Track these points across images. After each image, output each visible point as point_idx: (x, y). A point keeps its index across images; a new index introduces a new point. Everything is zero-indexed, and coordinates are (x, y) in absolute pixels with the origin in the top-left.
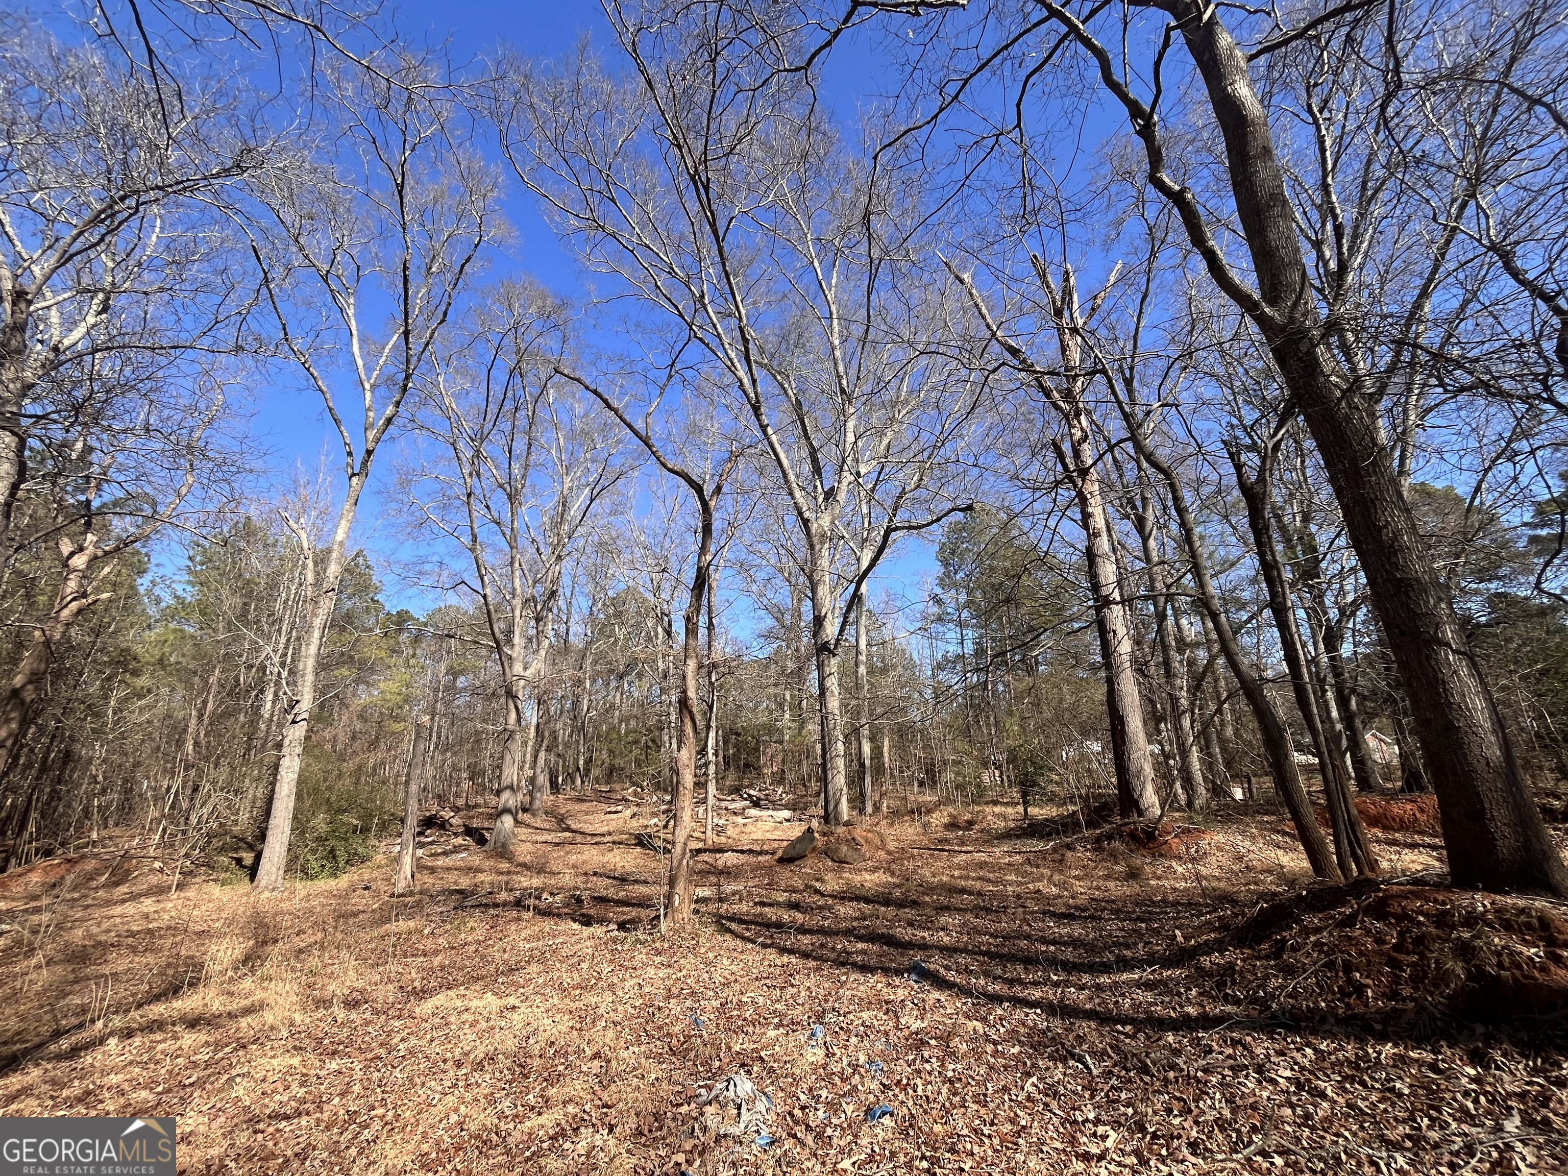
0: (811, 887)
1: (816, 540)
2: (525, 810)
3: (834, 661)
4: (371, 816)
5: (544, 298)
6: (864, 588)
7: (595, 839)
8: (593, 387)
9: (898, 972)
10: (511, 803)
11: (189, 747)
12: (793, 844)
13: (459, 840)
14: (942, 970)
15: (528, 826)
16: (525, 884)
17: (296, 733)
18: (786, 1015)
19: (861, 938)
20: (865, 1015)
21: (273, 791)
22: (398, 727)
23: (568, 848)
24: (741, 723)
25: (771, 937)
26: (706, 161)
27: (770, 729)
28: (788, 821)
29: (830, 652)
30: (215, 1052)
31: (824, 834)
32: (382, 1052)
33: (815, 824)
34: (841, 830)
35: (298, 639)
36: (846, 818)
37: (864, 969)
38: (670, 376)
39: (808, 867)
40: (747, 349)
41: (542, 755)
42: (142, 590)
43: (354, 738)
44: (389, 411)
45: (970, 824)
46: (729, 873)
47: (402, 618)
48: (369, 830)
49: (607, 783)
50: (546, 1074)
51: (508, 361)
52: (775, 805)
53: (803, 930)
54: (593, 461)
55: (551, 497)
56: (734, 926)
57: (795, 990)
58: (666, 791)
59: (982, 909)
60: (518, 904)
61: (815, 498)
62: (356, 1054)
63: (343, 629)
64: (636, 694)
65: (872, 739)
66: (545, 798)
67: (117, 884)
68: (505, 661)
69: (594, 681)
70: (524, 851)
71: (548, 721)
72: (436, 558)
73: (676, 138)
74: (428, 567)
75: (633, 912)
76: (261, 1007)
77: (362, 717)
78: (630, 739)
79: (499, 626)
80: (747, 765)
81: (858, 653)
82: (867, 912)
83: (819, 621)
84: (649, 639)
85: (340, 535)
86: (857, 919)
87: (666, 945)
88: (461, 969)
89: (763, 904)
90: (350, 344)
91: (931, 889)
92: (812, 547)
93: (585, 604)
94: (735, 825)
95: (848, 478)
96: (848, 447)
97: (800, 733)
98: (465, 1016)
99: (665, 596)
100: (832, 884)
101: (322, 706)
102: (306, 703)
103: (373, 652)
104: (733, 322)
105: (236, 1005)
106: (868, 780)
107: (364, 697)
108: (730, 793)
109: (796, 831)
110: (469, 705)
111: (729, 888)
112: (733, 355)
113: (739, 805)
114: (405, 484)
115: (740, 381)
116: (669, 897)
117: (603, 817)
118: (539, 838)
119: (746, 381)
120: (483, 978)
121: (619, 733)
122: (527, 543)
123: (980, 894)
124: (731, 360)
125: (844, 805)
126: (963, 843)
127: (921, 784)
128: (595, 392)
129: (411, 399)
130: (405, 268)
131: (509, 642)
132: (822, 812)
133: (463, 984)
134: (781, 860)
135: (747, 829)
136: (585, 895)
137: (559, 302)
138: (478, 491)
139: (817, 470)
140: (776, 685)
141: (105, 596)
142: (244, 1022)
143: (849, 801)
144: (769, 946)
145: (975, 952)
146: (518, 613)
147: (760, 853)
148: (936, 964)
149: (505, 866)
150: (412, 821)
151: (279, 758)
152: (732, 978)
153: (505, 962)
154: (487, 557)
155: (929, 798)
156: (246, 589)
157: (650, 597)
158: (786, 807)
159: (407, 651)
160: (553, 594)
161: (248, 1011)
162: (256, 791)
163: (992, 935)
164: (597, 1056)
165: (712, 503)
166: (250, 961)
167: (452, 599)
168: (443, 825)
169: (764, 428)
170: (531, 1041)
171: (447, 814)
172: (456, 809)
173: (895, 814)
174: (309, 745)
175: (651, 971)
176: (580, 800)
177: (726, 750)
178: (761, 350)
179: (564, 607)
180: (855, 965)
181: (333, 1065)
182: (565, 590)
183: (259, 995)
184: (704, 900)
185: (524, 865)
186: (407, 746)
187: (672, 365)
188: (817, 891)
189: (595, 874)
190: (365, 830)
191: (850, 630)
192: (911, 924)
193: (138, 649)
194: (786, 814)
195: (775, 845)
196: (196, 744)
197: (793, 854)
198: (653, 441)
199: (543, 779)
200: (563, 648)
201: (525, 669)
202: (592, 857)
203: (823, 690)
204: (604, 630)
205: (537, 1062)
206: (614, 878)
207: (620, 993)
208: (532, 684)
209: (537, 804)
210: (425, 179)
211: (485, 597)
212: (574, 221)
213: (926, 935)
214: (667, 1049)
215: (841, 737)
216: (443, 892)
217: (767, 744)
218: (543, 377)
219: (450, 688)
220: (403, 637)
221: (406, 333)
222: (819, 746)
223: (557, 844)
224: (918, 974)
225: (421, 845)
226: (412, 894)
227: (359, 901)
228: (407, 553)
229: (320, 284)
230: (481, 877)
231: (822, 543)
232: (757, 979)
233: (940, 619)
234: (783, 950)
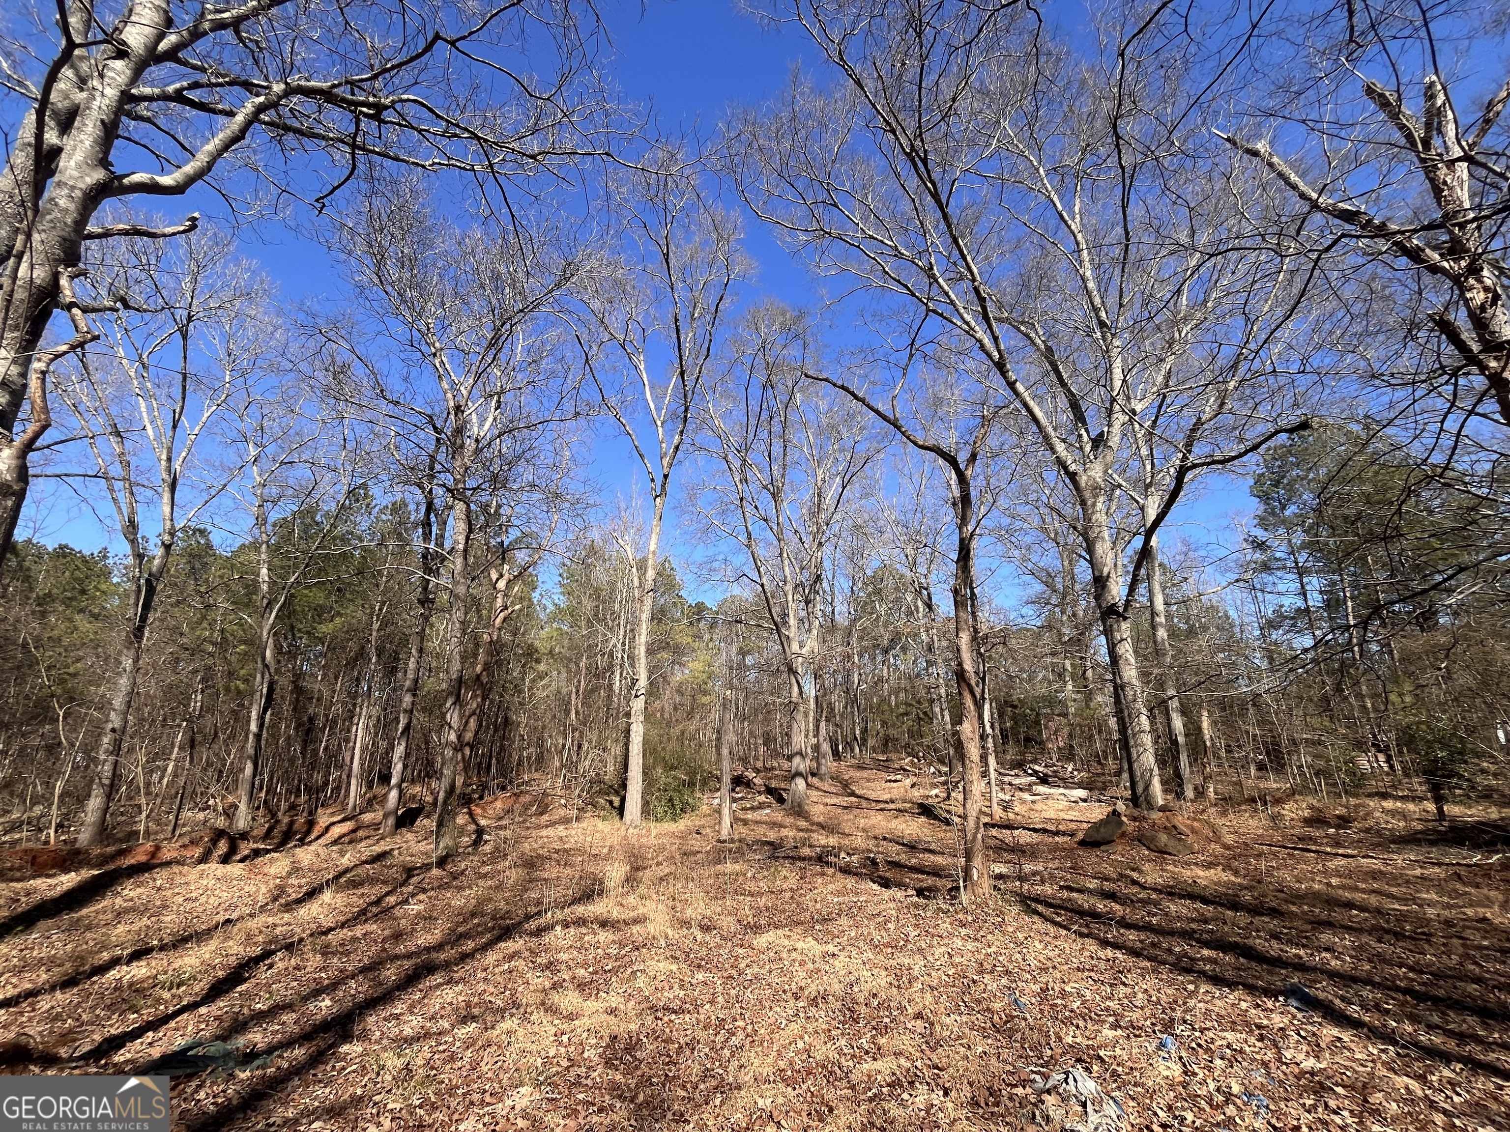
0: (1127, 876)
1: (1087, 494)
2: (813, 775)
3: (1125, 625)
4: (695, 774)
5: (783, 314)
6: (1154, 542)
7: (882, 806)
8: (840, 383)
9: (1272, 994)
10: (802, 768)
11: (573, 716)
12: (1097, 826)
13: (762, 798)
14: (1337, 1002)
15: (817, 788)
16: (823, 842)
17: (638, 705)
18: (1123, 1016)
19: (1206, 944)
20: (1230, 1036)
21: (627, 749)
22: (705, 700)
23: (856, 812)
24: (1017, 695)
25: (1087, 926)
26: (921, 135)
27: (1051, 701)
28: (1085, 801)
29: (1119, 615)
30: (621, 949)
31: (1135, 819)
32: (734, 973)
33: (1121, 806)
34: (1156, 815)
35: (632, 630)
36: (1161, 802)
37: (1217, 980)
38: (911, 355)
39: (1119, 854)
40: (984, 308)
41: (823, 724)
42: (535, 601)
43: (676, 709)
44: (676, 441)
45: (1344, 822)
46: (1024, 852)
47: (700, 608)
48: (694, 785)
49: (884, 752)
50: (874, 1023)
51: (760, 377)
52: (1067, 783)
53: (1124, 923)
54: (842, 450)
55: (807, 490)
56: (1040, 908)
57: (1128, 990)
58: (943, 763)
59: (1387, 931)
60: (820, 859)
61: (1081, 449)
62: (715, 970)
63: (660, 621)
64: (902, 668)
65: (1184, 712)
66: (829, 764)
67: (542, 814)
68: (784, 641)
69: (861, 656)
70: (818, 812)
71: (825, 695)
72: (721, 557)
73: (888, 123)
74: (715, 565)
75: (930, 881)
76: (645, 919)
77: (680, 692)
78: (901, 711)
79: (775, 611)
80: (1028, 739)
81: (1154, 614)
82: (1209, 915)
83: (1100, 582)
84: (910, 613)
85: (652, 547)
86: (1193, 920)
87: (970, 918)
88: (784, 911)
89: (1070, 889)
90: (644, 393)
91: (1297, 897)
92: (1083, 503)
93: (846, 585)
94: (1023, 802)
95: (1120, 418)
96: (1117, 384)
97: (1088, 706)
98: (794, 955)
99: (922, 570)
100: (1152, 875)
101: (651, 684)
102: (643, 682)
103: (683, 639)
104: (966, 284)
105: (630, 915)
106: (1184, 758)
107: (678, 676)
108: (1012, 769)
109: (1097, 812)
110: (758, 681)
111: (1028, 868)
112: (968, 317)
113: (1024, 780)
114: (692, 498)
115: (979, 341)
116: (967, 871)
117: (883, 785)
118: (829, 801)
119: (987, 342)
120: (802, 923)
121: (889, 705)
122: (791, 534)
123: (1378, 911)
124: (967, 323)
125: (1156, 786)
126: (1338, 845)
127: (1261, 767)
128: (843, 387)
129: (690, 427)
130: (676, 320)
131: (785, 623)
132: (1128, 794)
133: (786, 926)
134: (1083, 843)
135: (1038, 807)
136: (879, 858)
137: (797, 313)
138: (747, 495)
139: (1080, 417)
140: (1053, 654)
141: (517, 607)
142: (636, 929)
143: (1163, 783)
144: (1087, 936)
145: (1388, 987)
146: (790, 598)
147: (1057, 833)
148: (1324, 990)
149: (803, 824)
150: (727, 779)
151: (629, 724)
152: (1049, 964)
153: (819, 912)
154: (760, 551)
155: (1273, 784)
156: (596, 593)
157: (909, 573)
158: (1080, 785)
159: (707, 637)
160: (818, 578)
161: (636, 921)
162: (617, 750)
163: (1411, 969)
164: (918, 1016)
165: (969, 473)
166: (631, 881)
167: (736, 590)
168: (748, 784)
169: (1011, 385)
170: (856, 989)
171: (750, 774)
172: (757, 771)
173: (1226, 802)
174: (648, 716)
175: (959, 943)
176: (860, 767)
177: (1002, 722)
178: (1000, 306)
179: (828, 589)
180: (1202, 973)
181: (700, 976)
182: (827, 574)
183: (641, 910)
184: (1000, 877)
185: (820, 825)
186: (714, 716)
187: (912, 344)
188: (1134, 882)
189: (885, 839)
190: (692, 784)
191: (1142, 589)
192: (1275, 936)
193: (537, 643)
194: (1082, 793)
195: (1073, 826)
196: (577, 713)
197: (1098, 838)
198: (901, 422)
199: (826, 747)
200: (830, 627)
201: (801, 647)
202: (880, 822)
203: (1115, 659)
204: (864, 608)
205: (863, 1010)
206: (903, 844)
207: (931, 959)
208: (809, 661)
209: (823, 769)
210: (682, 242)
211: (762, 585)
212: (803, 237)
213: (1302, 952)
214: (989, 1024)
215: (1144, 710)
216: (757, 842)
217: (1049, 718)
218: (790, 384)
219: (742, 666)
220: (702, 624)
221: (682, 373)
222: (1113, 722)
223: (845, 808)
224: (1300, 1000)
225: (734, 800)
226: (732, 841)
227: (695, 843)
228: (699, 555)
229: (621, 351)
230: (785, 832)
231: (1095, 496)
232: (1078, 969)
233: (1266, 567)
234: (1105, 943)
